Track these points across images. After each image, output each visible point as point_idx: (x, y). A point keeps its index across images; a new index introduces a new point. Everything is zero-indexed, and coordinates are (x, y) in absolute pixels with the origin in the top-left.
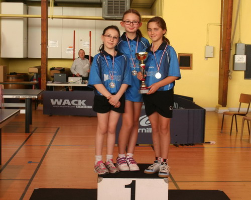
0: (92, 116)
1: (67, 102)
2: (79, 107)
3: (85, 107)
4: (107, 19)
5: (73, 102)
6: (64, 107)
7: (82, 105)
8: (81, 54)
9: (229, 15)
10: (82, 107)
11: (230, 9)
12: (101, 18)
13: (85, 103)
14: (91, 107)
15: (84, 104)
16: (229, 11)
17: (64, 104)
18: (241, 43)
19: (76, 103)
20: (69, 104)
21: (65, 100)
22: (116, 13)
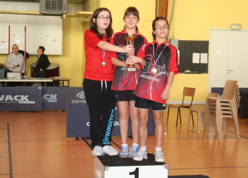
0: (35, 112)
1: (9, 97)
2: (22, 102)
3: (28, 102)
4: (43, 14)
5: (15, 97)
6: (6, 102)
7: (25, 100)
8: (14, 50)
9: (164, 11)
10: (25, 102)
11: (165, 6)
12: (38, 13)
13: (28, 98)
14: (34, 102)
15: (27, 100)
16: (165, 8)
17: (6, 99)
18: (174, 39)
19: (19, 98)
20: (12, 99)
21: (8, 96)
22: (54, 8)
